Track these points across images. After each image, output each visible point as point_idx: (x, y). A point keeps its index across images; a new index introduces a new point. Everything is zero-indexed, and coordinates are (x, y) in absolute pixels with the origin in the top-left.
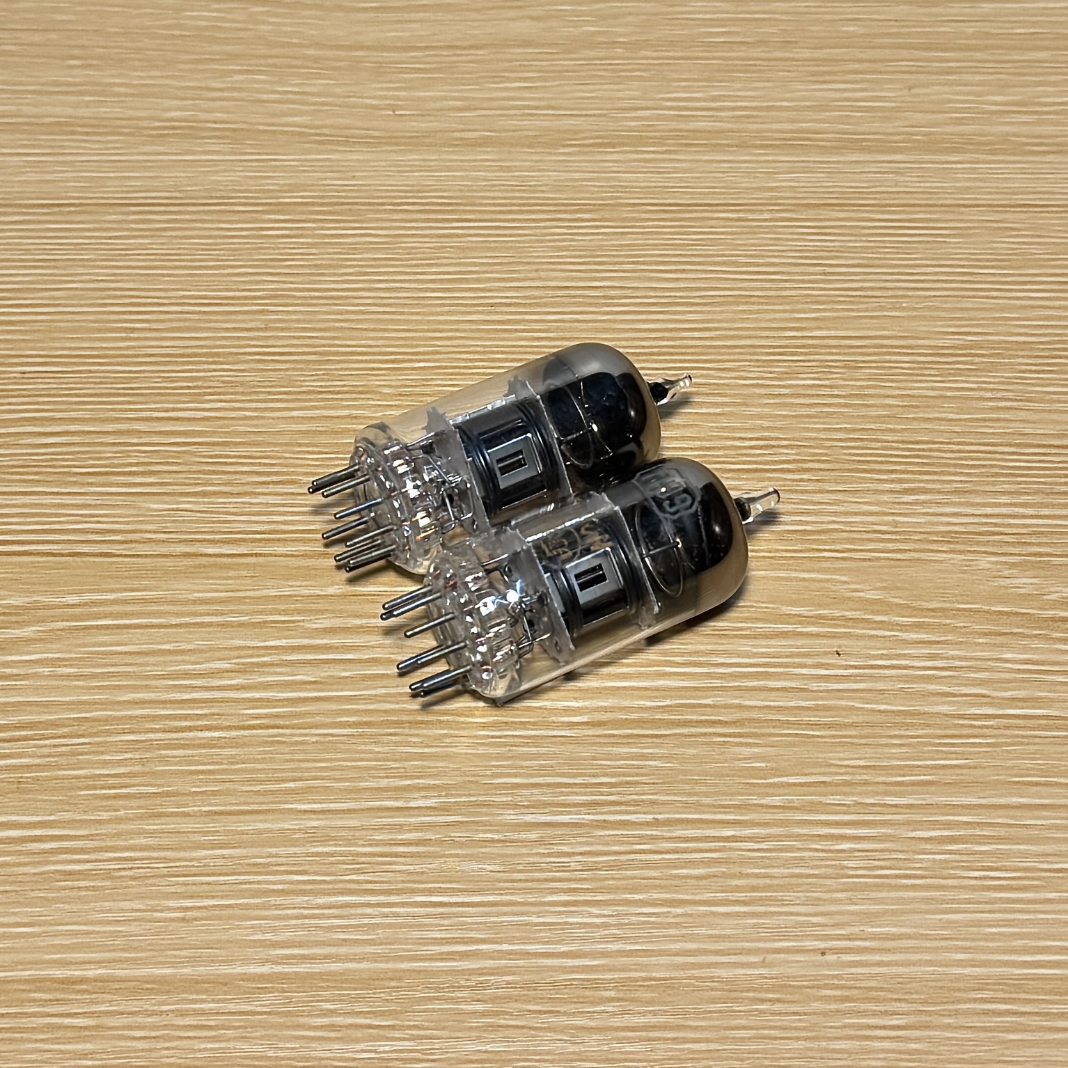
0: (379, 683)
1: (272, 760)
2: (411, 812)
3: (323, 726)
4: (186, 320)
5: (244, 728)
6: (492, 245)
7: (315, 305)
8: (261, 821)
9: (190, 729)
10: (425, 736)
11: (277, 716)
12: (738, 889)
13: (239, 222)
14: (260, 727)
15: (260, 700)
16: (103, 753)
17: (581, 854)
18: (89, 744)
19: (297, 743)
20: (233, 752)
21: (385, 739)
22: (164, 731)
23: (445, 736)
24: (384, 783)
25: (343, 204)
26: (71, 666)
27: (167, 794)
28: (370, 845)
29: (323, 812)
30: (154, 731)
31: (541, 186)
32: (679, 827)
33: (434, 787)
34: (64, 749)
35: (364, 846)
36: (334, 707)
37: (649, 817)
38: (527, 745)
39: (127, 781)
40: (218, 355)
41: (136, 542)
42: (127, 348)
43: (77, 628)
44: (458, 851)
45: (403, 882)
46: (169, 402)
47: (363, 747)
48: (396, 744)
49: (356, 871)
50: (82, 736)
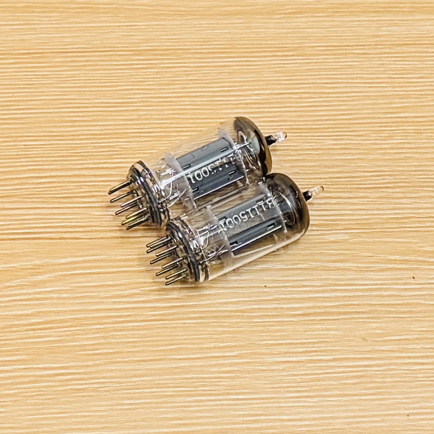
3: (184, 319)
4: (100, 115)
5: (148, 321)
6: (245, 71)
7: (162, 106)
8: (160, 364)
12: (371, 388)
13: (121, 61)
16: (86, 334)
17: (302, 375)
25: (170, 50)
26: (67, 293)
27: (118, 353)
31: (266, 37)
32: (344, 361)
37: (331, 357)
40: (117, 133)
41: (89, 232)
42: (74, 131)
43: (67, 275)
45: (225, 390)
46: (97, 159)
50: (76, 326)
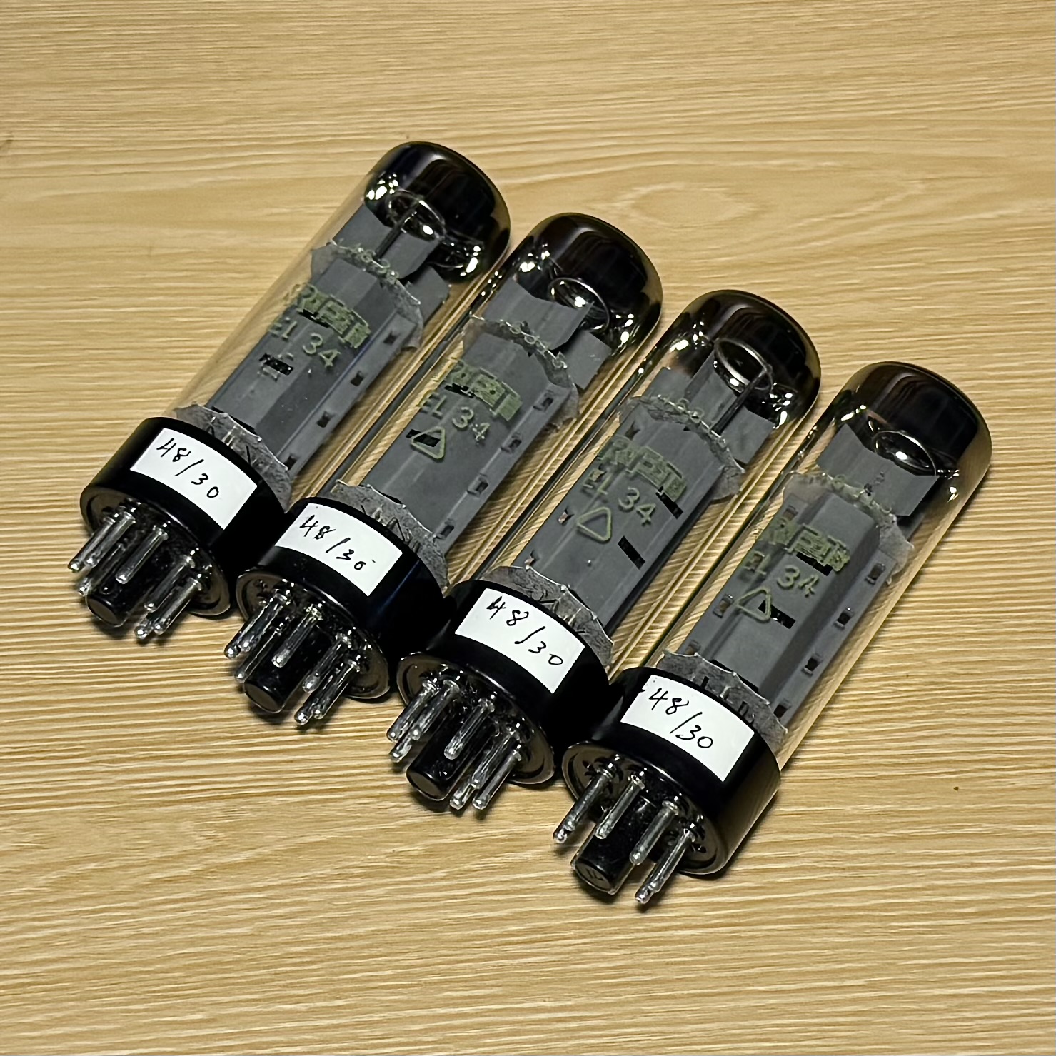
0: (808, 886)
1: (733, 952)
2: (846, 990)
9: (666, 929)
10: (850, 928)
11: (732, 916)
14: (722, 925)
15: (719, 903)
18: (591, 943)
19: (752, 937)
20: (702, 946)
21: (819, 932)
22: (646, 931)
23: (866, 927)
24: (822, 967)
28: (817, 1017)
29: (776, 992)
30: (638, 931)
33: (862, 969)
34: (571, 948)
35: (812, 1018)
36: (775, 907)
38: (930, 933)
39: (624, 971)
44: (887, 1020)
47: (802, 939)
48: (829, 935)
49: (810, 1038)
